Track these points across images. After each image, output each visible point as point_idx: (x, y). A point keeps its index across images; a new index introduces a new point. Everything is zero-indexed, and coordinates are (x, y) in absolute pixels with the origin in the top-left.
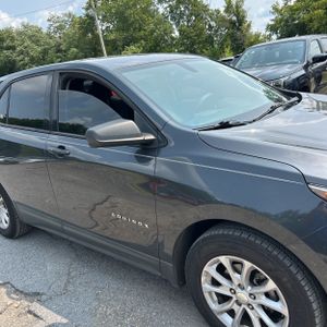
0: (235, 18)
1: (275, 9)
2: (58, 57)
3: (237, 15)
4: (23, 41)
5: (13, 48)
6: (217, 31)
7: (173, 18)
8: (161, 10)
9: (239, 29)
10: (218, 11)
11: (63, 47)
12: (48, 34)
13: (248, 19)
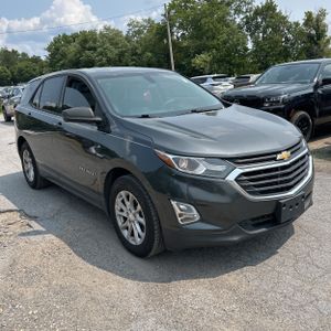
0: (313, 32)
2: (132, 60)
3: (317, 29)
4: (104, 43)
5: (94, 49)
6: (293, 44)
7: (249, 29)
8: (238, 20)
9: (316, 44)
10: (297, 24)
11: (139, 51)
12: (127, 38)
13: (328, 34)
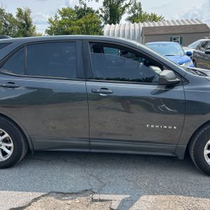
0: (24, 22)
1: (50, 21)
3: (26, 20)
10: (11, 15)
13: (33, 24)
